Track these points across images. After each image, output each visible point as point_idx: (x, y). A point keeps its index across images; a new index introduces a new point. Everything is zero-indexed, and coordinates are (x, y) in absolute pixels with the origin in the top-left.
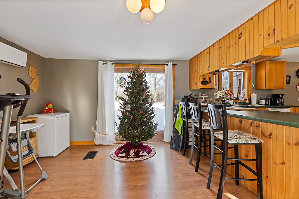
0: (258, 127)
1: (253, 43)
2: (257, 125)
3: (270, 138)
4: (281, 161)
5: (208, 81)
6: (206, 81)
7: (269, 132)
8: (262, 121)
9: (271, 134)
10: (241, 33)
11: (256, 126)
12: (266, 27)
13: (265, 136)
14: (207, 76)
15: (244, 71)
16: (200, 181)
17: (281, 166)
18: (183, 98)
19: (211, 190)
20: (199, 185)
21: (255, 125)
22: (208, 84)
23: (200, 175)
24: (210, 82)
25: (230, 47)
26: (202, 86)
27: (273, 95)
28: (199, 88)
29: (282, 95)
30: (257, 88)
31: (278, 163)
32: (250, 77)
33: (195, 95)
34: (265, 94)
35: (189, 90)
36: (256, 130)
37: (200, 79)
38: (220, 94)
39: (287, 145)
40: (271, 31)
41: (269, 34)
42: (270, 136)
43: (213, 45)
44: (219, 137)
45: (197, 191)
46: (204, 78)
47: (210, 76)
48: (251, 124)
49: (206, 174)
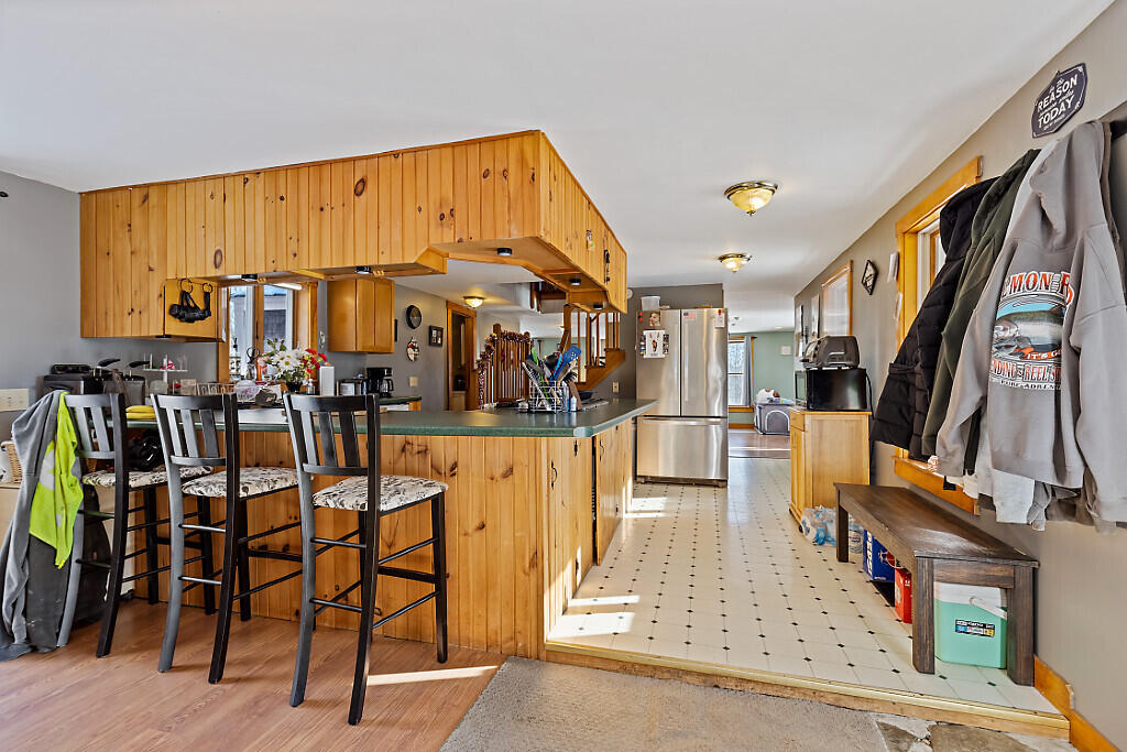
0: (424, 452)
1: (400, 224)
2: (420, 449)
3: (452, 476)
4: (477, 523)
5: (201, 306)
6: (192, 304)
7: (450, 463)
8: (433, 433)
9: (455, 465)
10: (363, 181)
11: (418, 453)
12: (434, 196)
13: (440, 473)
14: (197, 288)
15: (298, 288)
16: (256, 702)
17: (478, 533)
18: (46, 378)
19: (311, 701)
20: (260, 715)
21: (416, 448)
22: (202, 318)
23: (240, 685)
24: (206, 313)
25: (322, 209)
26: (176, 328)
27: (368, 369)
28: (156, 331)
29: (389, 370)
30: (331, 347)
31: (470, 531)
32: (315, 310)
33: (133, 365)
34: (350, 365)
35: (82, 337)
36: (416, 462)
37: (162, 296)
38: (287, 363)
39: (489, 480)
40: (446, 212)
41: (442, 217)
42: (453, 469)
43: (245, 177)
44: (345, 503)
45: (268, 737)
46: (184, 295)
47: (206, 289)
48: (403, 450)
49: (256, 668)
